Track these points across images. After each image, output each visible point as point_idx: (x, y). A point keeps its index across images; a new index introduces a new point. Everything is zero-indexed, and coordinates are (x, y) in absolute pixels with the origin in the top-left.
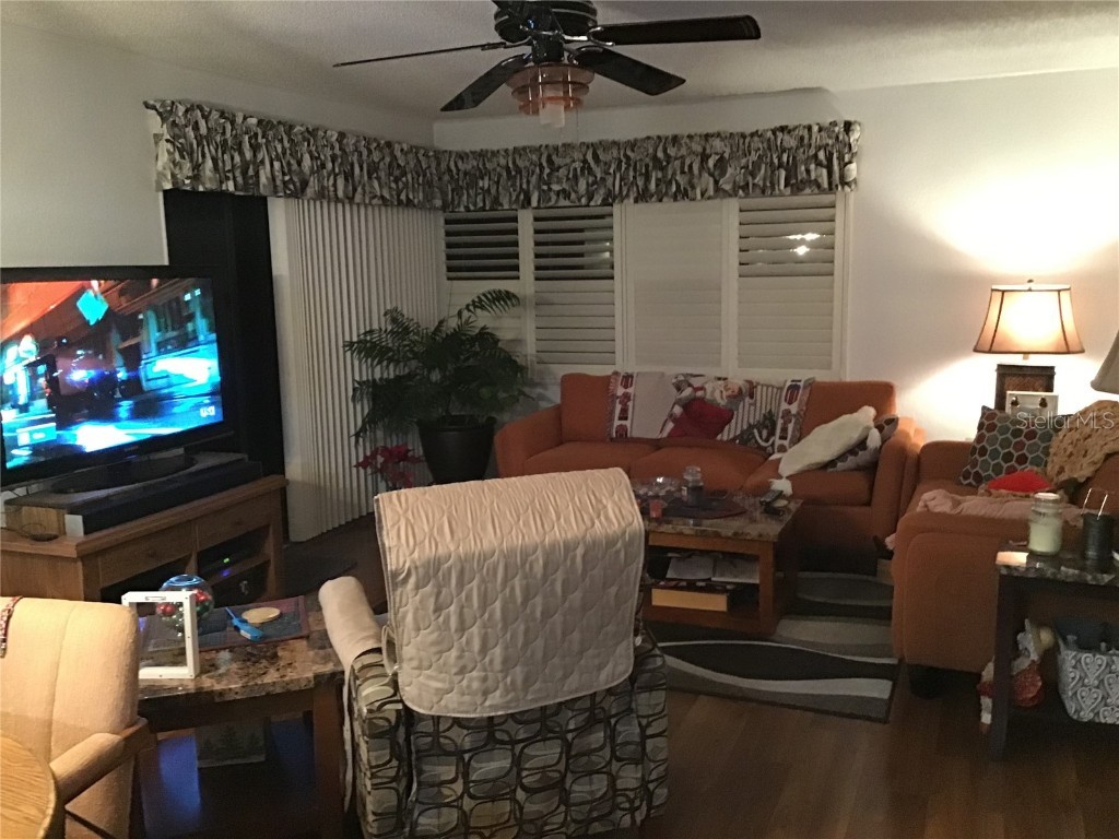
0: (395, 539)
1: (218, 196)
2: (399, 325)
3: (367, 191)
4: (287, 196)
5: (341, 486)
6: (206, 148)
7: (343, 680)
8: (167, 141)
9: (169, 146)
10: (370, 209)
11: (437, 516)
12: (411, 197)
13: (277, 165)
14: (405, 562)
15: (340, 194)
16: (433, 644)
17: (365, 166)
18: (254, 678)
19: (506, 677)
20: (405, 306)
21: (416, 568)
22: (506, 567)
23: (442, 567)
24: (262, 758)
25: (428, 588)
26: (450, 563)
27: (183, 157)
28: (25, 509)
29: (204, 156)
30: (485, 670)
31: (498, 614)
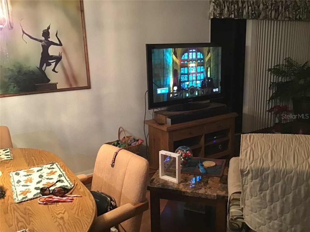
0: (244, 156)
1: (229, 20)
2: (290, 63)
3: (283, 16)
4: (252, 19)
5: (262, 117)
6: (226, 4)
7: (228, 200)
8: (213, 2)
9: (214, 4)
10: (284, 22)
11: (266, 149)
12: (301, 17)
13: (250, 8)
14: (247, 167)
15: (273, 17)
16: (258, 204)
17: (284, 7)
18: (196, 190)
19: (292, 227)
20: (294, 57)
21: (252, 171)
22: (298, 180)
23: (264, 173)
24: (204, 213)
25: (257, 180)
26: (268, 172)
27: (217, 7)
28: (158, 115)
29: (225, 6)
30: (282, 222)
31: (291, 200)
